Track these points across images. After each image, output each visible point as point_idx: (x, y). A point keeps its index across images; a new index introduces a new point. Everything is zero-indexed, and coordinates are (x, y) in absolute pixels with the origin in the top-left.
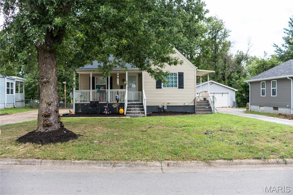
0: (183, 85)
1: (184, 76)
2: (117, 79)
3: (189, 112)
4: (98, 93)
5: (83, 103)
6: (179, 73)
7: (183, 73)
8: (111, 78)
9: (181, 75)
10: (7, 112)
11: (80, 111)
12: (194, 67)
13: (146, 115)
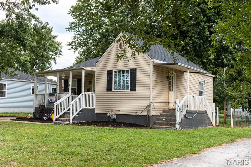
0: (136, 86)
1: (137, 73)
7: (136, 69)
13: (71, 123)
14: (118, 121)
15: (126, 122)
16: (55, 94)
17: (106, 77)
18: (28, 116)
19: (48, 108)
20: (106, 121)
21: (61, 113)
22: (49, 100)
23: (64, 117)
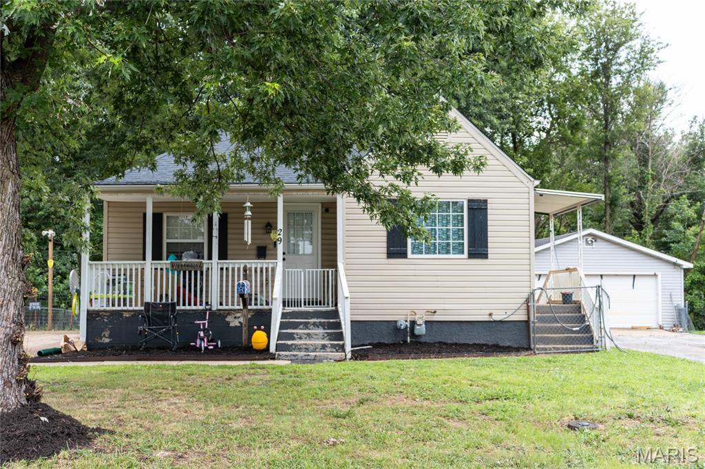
0: (486, 247)
1: (489, 212)
2: (243, 223)
3: (508, 344)
4: (173, 274)
5: (116, 308)
6: (470, 201)
7: (485, 201)
8: (224, 219)
9: (478, 210)
11: (107, 340)
12: (525, 180)
13: (349, 355)
15: (455, 341)
16: (203, 263)
18: (69, 343)
23: (290, 337)
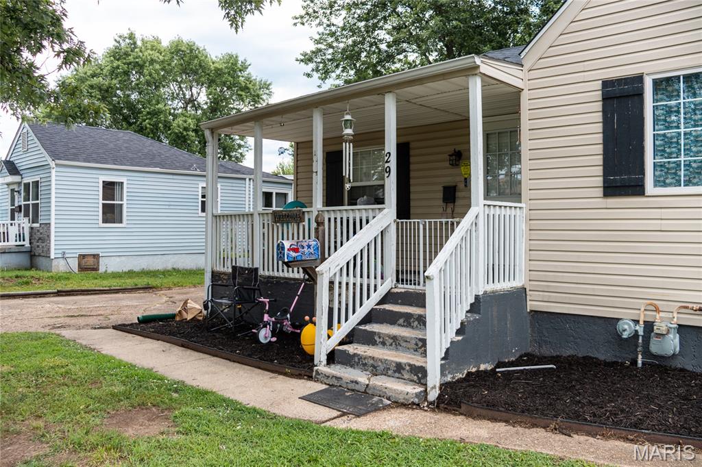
10: (152, 281)
13: (433, 395)
14: (690, 368)
16: (304, 212)
17: (599, 117)
18: (185, 310)
19: (273, 278)
20: (602, 358)
21: (354, 319)
22: (283, 248)
23: (369, 339)
